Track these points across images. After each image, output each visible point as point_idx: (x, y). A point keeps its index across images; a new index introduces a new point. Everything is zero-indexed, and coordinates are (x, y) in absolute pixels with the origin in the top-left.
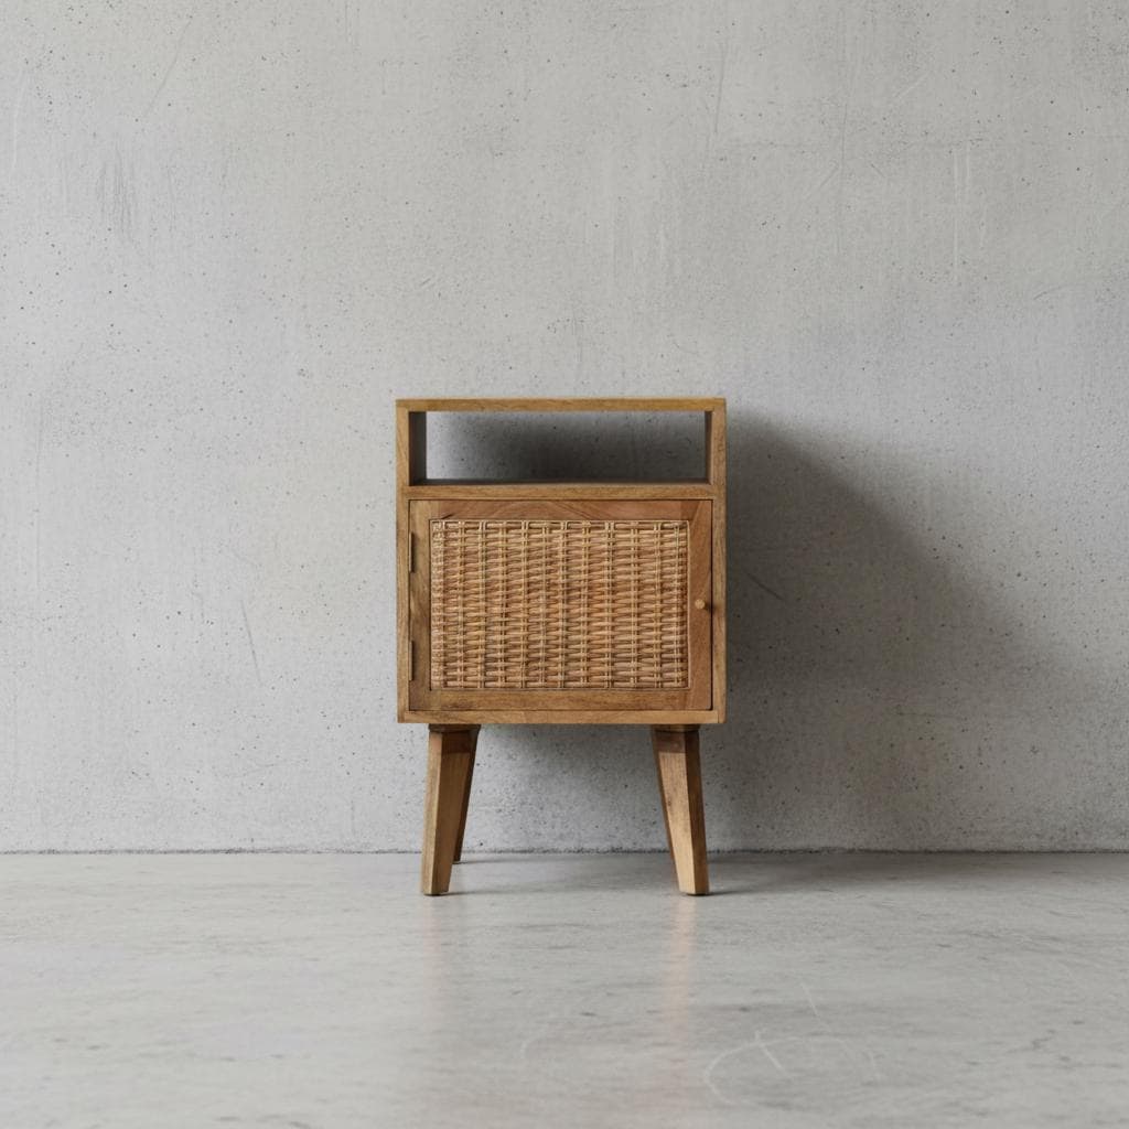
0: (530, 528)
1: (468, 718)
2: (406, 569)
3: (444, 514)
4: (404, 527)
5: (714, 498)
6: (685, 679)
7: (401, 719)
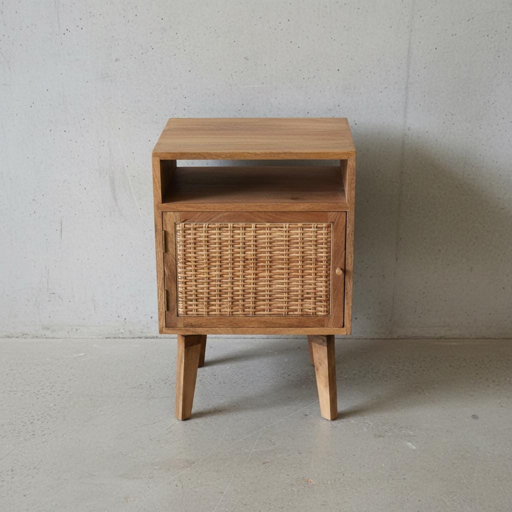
0: (233, 227)
1: (200, 331)
2: (162, 251)
3: (183, 220)
4: (160, 227)
5: (347, 210)
6: (328, 311)
7: (161, 332)
